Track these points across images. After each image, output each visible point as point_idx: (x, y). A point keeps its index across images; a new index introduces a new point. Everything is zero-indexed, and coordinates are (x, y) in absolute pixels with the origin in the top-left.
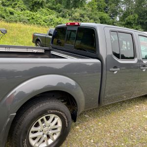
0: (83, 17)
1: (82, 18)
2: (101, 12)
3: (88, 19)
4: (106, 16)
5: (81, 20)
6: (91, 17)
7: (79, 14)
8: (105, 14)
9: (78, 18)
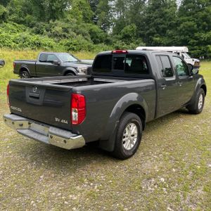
0: (68, 32)
1: (66, 34)
2: (89, 24)
3: (75, 34)
4: (96, 28)
5: (64, 36)
6: (77, 31)
7: (61, 28)
8: (95, 26)
9: (60, 33)
